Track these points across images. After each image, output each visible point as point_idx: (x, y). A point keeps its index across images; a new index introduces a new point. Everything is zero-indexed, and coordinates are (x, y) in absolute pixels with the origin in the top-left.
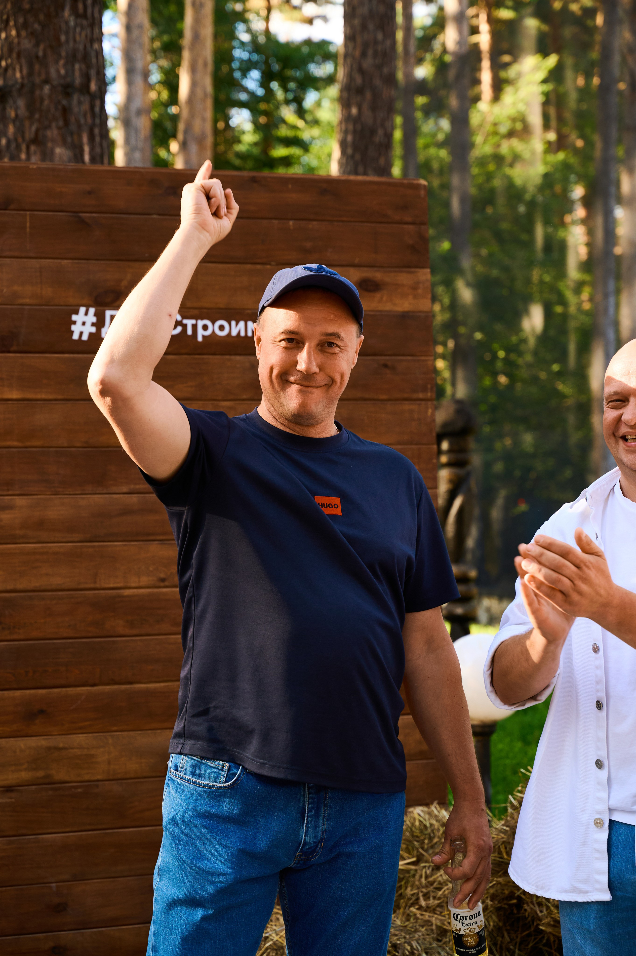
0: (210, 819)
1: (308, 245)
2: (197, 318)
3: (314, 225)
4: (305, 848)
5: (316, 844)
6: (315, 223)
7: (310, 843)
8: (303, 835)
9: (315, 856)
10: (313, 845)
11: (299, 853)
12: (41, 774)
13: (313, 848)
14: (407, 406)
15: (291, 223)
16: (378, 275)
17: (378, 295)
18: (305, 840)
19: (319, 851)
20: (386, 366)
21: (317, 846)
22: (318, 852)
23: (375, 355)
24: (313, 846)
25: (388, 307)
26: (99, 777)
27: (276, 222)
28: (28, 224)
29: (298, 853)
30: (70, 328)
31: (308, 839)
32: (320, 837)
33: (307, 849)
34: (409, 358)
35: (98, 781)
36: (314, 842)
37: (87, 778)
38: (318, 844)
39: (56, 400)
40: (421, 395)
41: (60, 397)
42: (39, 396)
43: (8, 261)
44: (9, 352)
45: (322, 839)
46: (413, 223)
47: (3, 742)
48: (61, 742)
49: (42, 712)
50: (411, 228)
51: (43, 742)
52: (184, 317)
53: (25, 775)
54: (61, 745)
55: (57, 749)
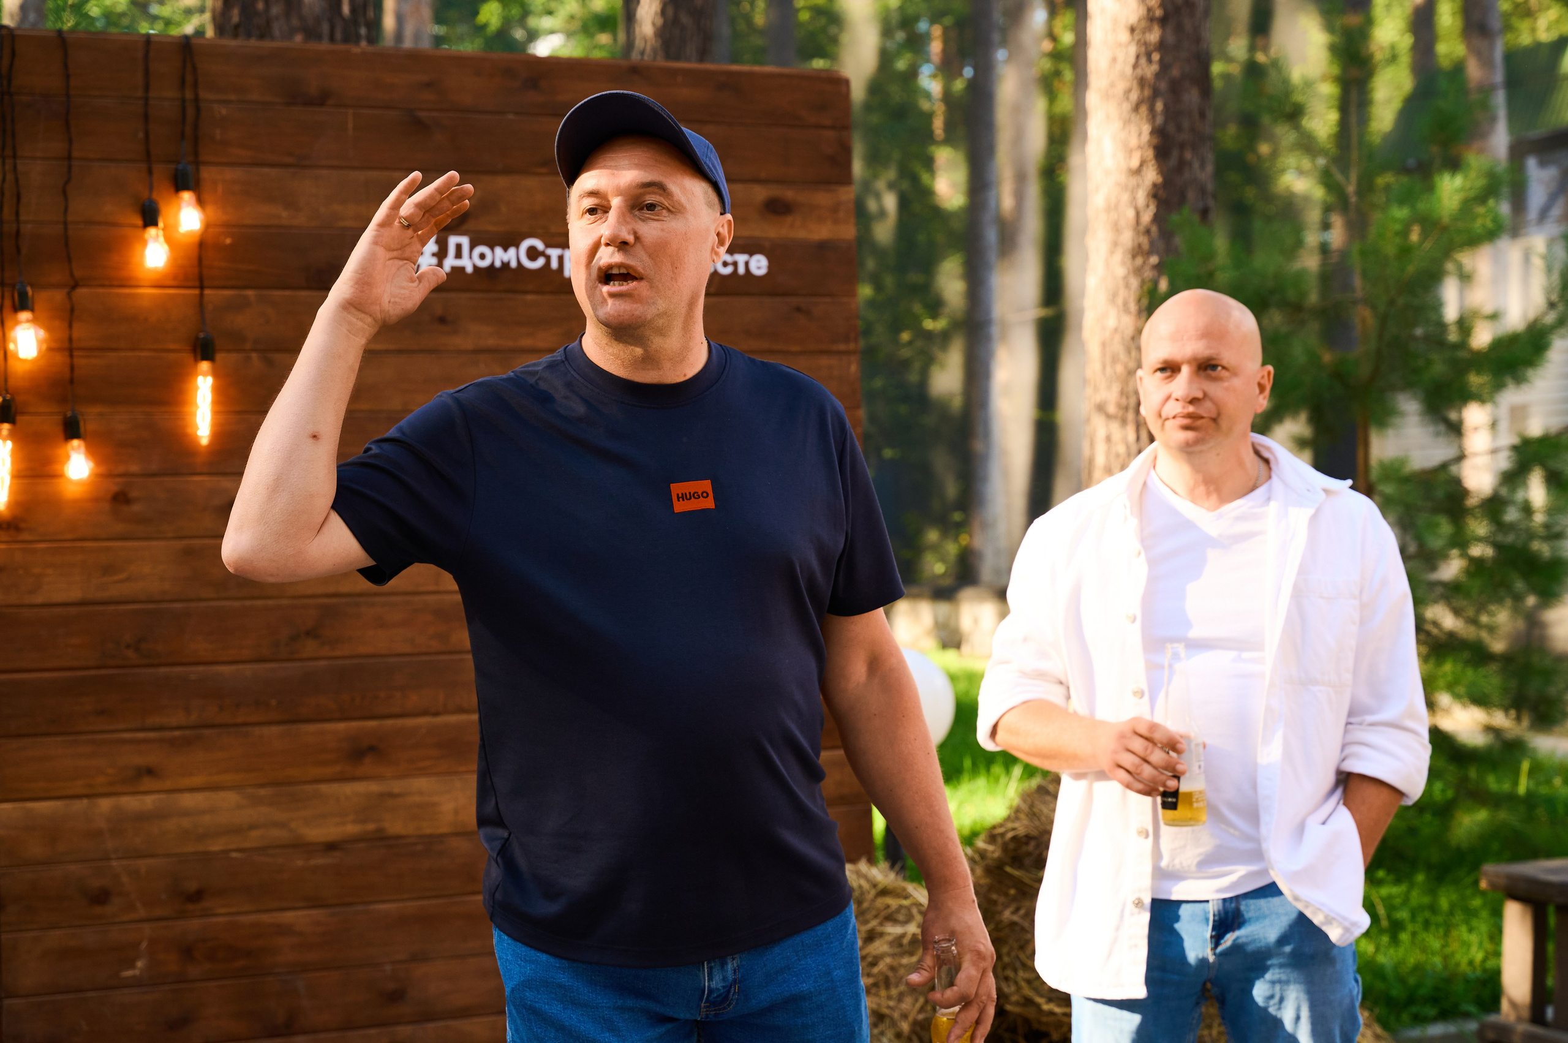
0: (564, 972)
4: (712, 997)
5: (727, 989)
7: (718, 989)
8: (705, 979)
9: (729, 1005)
10: (722, 991)
11: (705, 1003)
12: (371, 827)
13: (723, 996)
14: (824, 361)
16: (789, 194)
17: (789, 219)
18: (709, 986)
19: (734, 997)
20: (798, 309)
21: (729, 991)
22: (732, 999)
23: (785, 294)
24: (724, 992)
25: (801, 234)
26: (444, 830)
28: (350, 126)
29: (703, 1005)
31: (713, 985)
32: (731, 979)
33: (714, 998)
34: (828, 299)
36: (724, 987)
37: (428, 831)
38: (731, 987)
39: (387, 352)
40: (842, 347)
41: (391, 347)
43: (325, 172)
45: (735, 981)
46: (833, 128)
47: (324, 788)
48: (396, 786)
49: (372, 749)
50: (830, 134)
51: (374, 787)
52: (548, 246)
53: (352, 829)
54: (396, 790)
55: (391, 795)
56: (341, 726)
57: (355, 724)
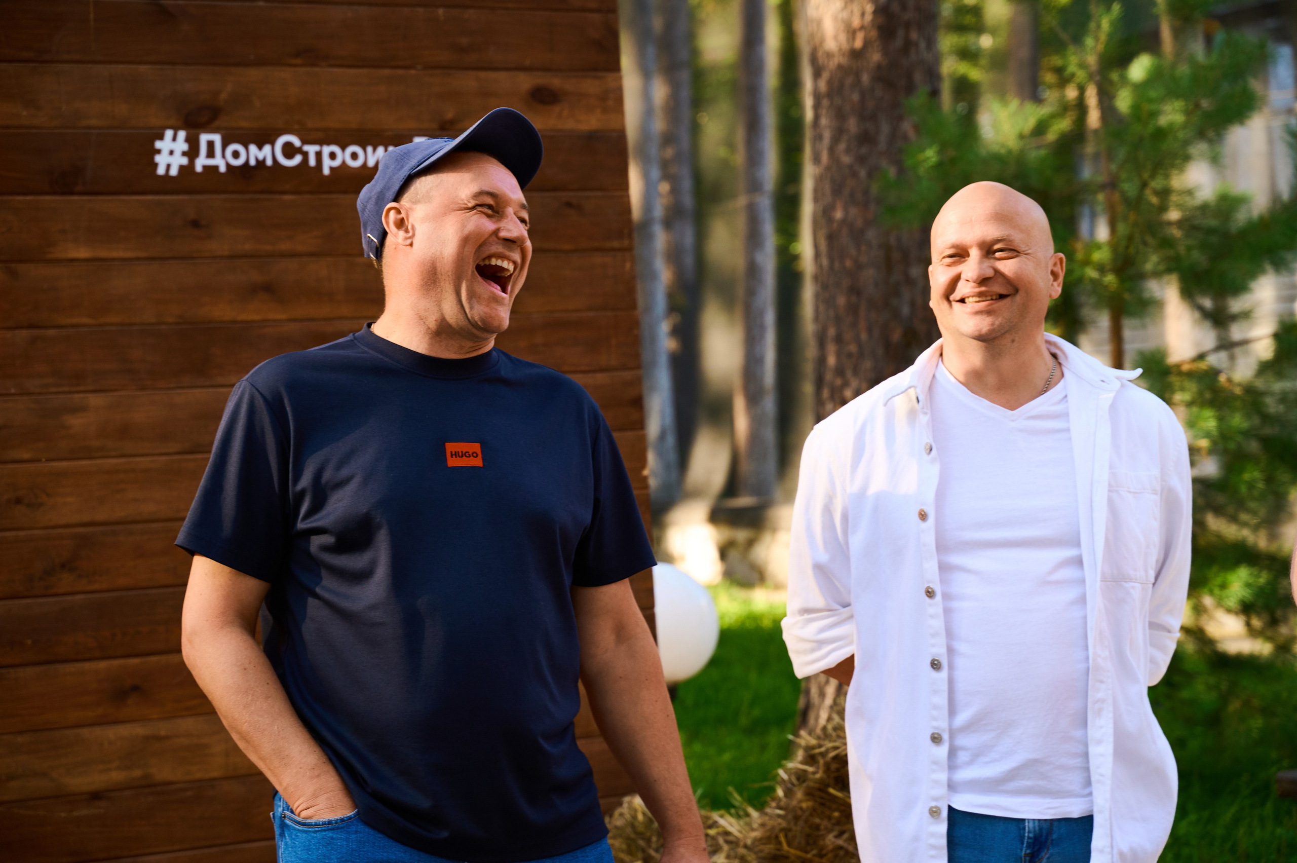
1: (464, 41)
2: (321, 142)
3: (470, 14)
6: (471, 11)
12: (137, 773)
14: (598, 259)
15: (441, 11)
16: (555, 82)
17: (557, 109)
20: (569, 205)
23: (555, 189)
25: (570, 124)
26: (215, 774)
27: (420, 10)
28: (92, 16)
30: (153, 159)
34: (599, 194)
35: (213, 779)
37: (198, 776)
39: (138, 259)
41: (143, 254)
42: (115, 254)
43: (66, 67)
44: (72, 193)
46: (598, 11)
47: (85, 732)
48: (163, 729)
49: (135, 689)
50: (596, 17)
51: (138, 730)
52: (304, 142)
53: (117, 776)
54: (163, 733)
55: (158, 738)
56: (103, 665)
57: (116, 662)
